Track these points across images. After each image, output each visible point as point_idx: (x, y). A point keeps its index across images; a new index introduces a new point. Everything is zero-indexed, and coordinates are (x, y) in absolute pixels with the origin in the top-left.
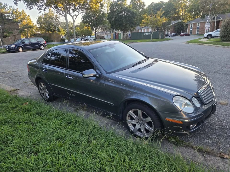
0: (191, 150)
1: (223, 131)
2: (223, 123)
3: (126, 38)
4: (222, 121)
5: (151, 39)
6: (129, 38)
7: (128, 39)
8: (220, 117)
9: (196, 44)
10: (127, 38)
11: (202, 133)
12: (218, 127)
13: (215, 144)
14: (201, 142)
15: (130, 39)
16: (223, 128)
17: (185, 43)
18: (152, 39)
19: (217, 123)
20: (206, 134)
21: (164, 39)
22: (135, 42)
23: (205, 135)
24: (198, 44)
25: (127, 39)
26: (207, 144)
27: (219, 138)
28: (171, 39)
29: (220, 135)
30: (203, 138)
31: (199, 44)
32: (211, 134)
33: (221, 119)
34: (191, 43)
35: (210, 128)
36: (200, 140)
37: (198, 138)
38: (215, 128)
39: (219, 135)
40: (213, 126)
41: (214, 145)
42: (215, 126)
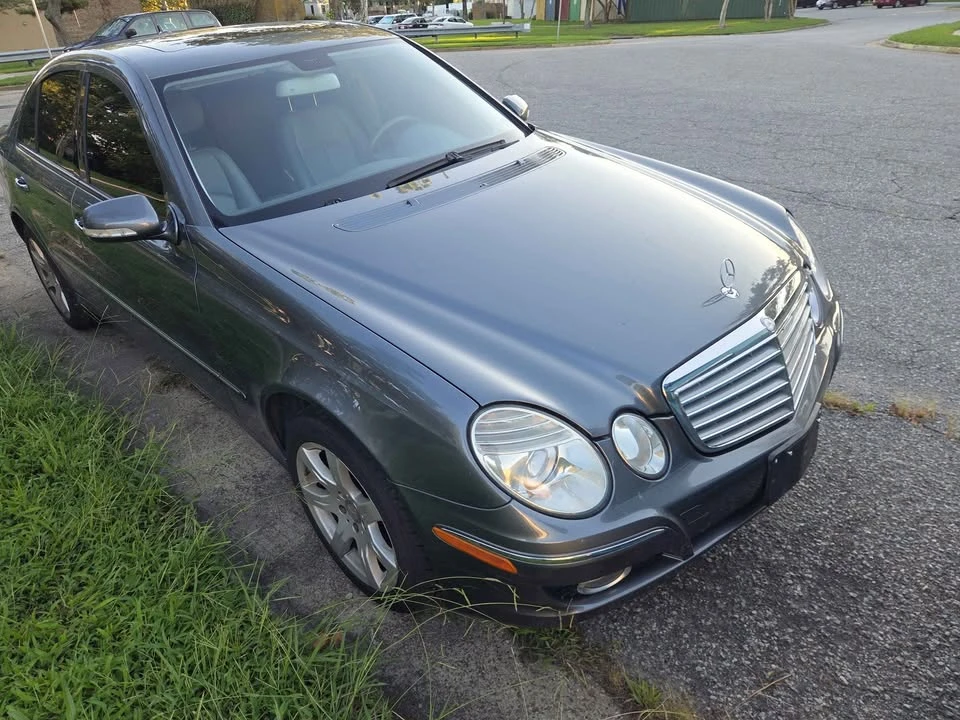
0: (591, 694)
1: (832, 597)
2: (856, 543)
3: (602, 17)
4: (853, 524)
5: (722, 22)
6: (619, 13)
7: (612, 21)
8: (854, 501)
9: (938, 48)
10: (607, 14)
11: (704, 593)
12: (815, 565)
13: (749, 674)
14: (671, 652)
15: (620, 21)
16: (840, 576)
17: (883, 41)
18: (727, 18)
19: (820, 536)
20: (724, 597)
21: (786, 20)
22: (643, 35)
23: (715, 605)
24: (943, 49)
25: (608, 20)
26: (698, 668)
27: (786, 642)
28: (824, 23)
29: (806, 617)
30: (696, 627)
31: (949, 48)
32: (753, 601)
33: (855, 514)
34: (910, 46)
35: (767, 564)
36: (676, 631)
37: (670, 620)
38: (795, 569)
39: (798, 620)
40: (785, 552)
41: (736, 683)
42: (798, 554)
